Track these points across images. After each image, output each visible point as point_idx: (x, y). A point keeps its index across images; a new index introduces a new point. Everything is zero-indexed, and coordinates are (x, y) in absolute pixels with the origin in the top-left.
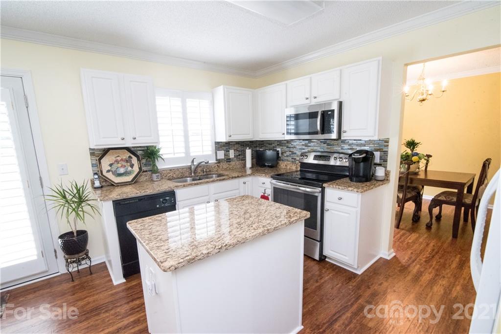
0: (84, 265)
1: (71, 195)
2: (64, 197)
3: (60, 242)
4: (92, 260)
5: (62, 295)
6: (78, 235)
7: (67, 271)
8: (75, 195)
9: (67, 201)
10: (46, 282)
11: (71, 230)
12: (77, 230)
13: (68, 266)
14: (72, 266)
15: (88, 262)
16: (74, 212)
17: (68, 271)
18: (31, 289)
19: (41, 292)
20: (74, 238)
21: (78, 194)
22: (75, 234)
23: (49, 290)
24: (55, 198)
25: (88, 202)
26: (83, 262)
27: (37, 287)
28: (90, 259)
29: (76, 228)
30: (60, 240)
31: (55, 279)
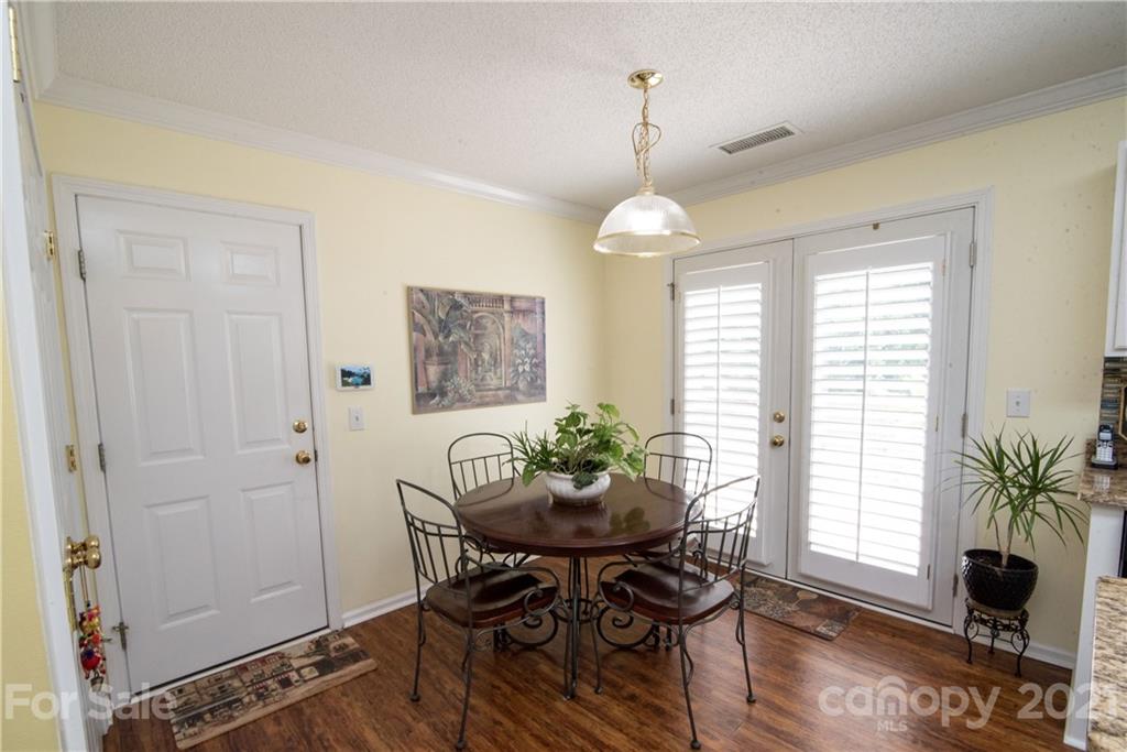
0: (1006, 644)
1: (1016, 467)
2: (998, 468)
3: (964, 564)
4: (1032, 643)
5: (933, 674)
6: (1009, 565)
7: (963, 635)
8: (1025, 469)
9: (1002, 478)
10: (920, 630)
11: (997, 549)
12: (1012, 553)
13: (968, 625)
14: (975, 629)
15: (1019, 644)
16: (1009, 507)
17: (966, 634)
18: (890, 626)
19: (904, 643)
20: (997, 569)
21: (1033, 470)
22: (1004, 562)
23: (917, 648)
24: (976, 464)
25: (1051, 494)
26: (1005, 635)
27: (903, 631)
28: (1025, 637)
29: (1009, 548)
30: (965, 558)
31: (939, 637)
